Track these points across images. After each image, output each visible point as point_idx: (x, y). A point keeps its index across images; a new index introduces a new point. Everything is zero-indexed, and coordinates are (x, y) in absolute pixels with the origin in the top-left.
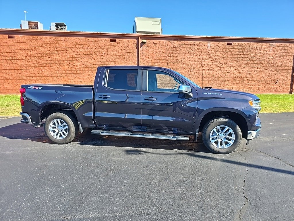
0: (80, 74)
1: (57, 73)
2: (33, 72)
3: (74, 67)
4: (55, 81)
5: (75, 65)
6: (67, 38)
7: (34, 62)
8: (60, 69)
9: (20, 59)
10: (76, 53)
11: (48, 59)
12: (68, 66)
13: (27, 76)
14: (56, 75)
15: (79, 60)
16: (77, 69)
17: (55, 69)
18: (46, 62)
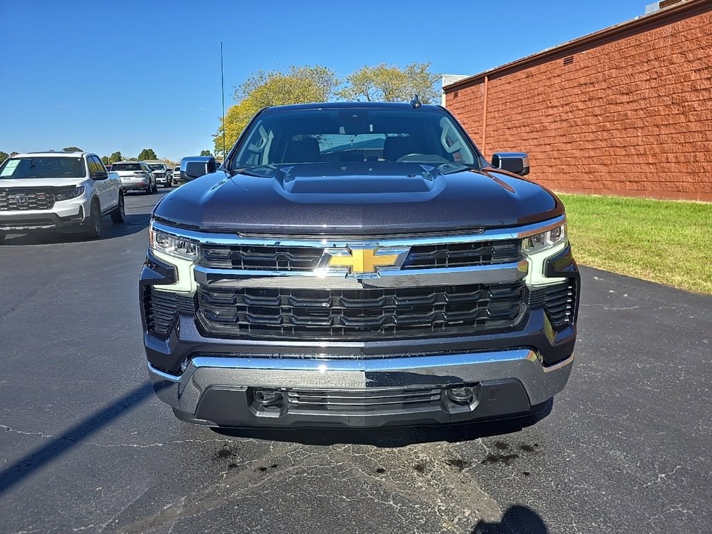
0: (698, 132)
1: (639, 134)
2: (592, 136)
3: (683, 113)
4: (630, 159)
5: (686, 104)
6: (680, 24)
7: (597, 111)
8: (646, 123)
9: (575, 109)
10: (696, 65)
11: (625, 98)
12: (667, 113)
13: (581, 147)
14: (634, 141)
15: (703, 87)
16: (692, 118)
17: (636, 126)
18: (619, 108)
